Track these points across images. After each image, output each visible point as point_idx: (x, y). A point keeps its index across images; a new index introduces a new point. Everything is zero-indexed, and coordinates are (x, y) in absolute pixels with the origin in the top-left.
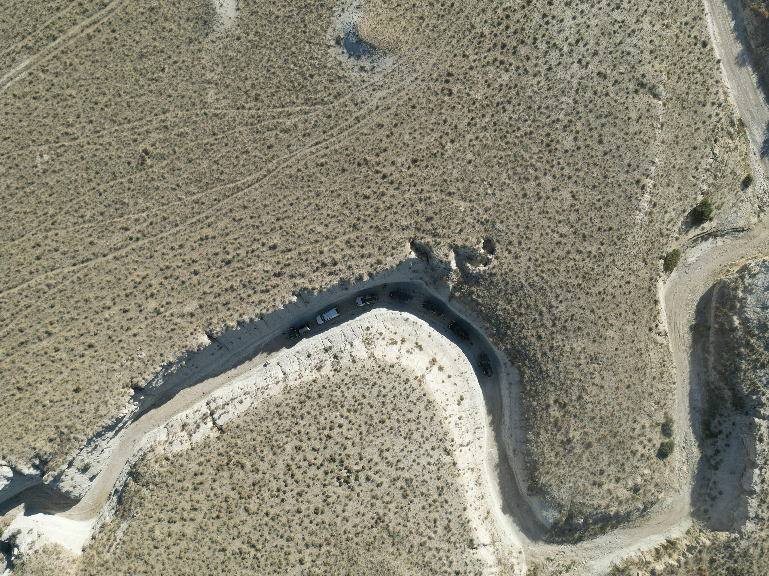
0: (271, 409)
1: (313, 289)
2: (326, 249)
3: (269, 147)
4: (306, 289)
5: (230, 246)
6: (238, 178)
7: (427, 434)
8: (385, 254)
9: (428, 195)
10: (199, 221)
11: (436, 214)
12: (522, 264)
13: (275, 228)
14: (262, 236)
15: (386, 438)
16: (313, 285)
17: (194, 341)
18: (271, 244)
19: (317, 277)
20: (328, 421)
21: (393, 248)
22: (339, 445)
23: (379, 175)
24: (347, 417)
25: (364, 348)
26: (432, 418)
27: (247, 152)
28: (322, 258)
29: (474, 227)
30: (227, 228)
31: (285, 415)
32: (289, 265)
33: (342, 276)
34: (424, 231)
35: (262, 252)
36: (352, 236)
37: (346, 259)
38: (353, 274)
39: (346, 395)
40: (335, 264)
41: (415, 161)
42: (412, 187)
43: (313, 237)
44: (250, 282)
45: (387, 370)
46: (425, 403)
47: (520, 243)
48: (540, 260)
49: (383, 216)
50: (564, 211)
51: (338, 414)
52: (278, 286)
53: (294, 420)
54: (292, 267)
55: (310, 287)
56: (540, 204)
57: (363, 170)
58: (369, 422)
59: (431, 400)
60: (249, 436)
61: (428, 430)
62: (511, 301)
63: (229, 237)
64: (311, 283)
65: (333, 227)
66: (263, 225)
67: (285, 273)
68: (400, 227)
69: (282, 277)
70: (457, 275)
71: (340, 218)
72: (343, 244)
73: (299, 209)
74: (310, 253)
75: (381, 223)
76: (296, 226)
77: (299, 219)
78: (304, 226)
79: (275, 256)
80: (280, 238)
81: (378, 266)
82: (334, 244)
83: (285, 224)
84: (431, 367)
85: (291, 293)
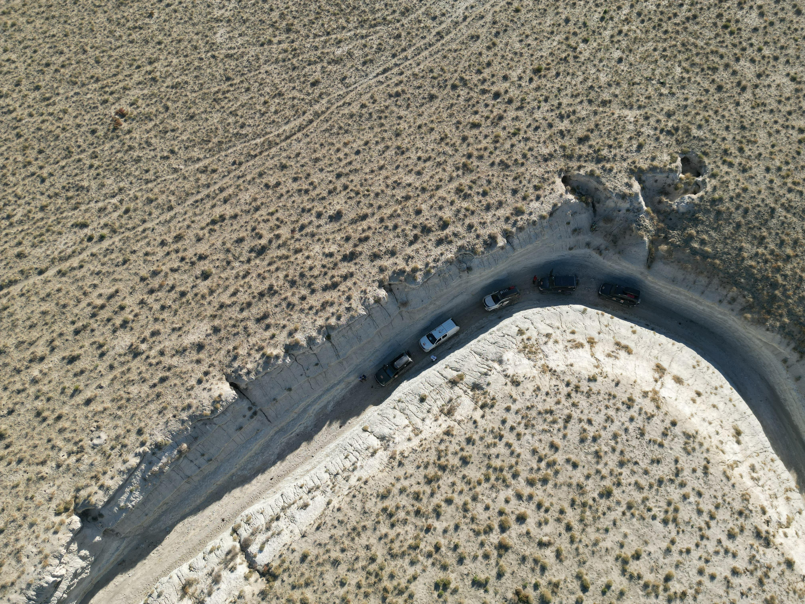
0: (369, 505)
1: (415, 270)
2: (424, 207)
3: (314, 84)
4: (402, 272)
5: (262, 225)
6: (268, 130)
7: (707, 506)
8: (524, 198)
9: (571, 109)
10: (208, 196)
11: (592, 131)
12: (759, 178)
13: (335, 189)
14: (316, 203)
15: (624, 529)
16: (412, 265)
17: (205, 394)
18: (331, 213)
19: (417, 251)
20: (493, 512)
21: (536, 188)
22: (530, 564)
23: (487, 95)
24: (530, 497)
25: (525, 361)
26: (706, 468)
27: (280, 94)
28: (421, 220)
29: (658, 139)
30: (255, 200)
31: (401, 515)
32: (367, 239)
33: (460, 243)
34: (580, 156)
35: (319, 226)
36: (466, 181)
37: (461, 216)
38: (478, 236)
39: (518, 450)
40: (444, 225)
41: (537, 71)
42: (543, 104)
43: (400, 193)
44: (302, 275)
45: (585, 389)
46: (682, 440)
47: (741, 150)
48: (785, 168)
49: (507, 146)
50: (788, 99)
51: (510, 493)
52: (352, 275)
53: (421, 522)
54: (371, 243)
55: (408, 269)
56: (748, 95)
57: (461, 93)
58: (579, 500)
59: (691, 432)
60: (330, 578)
61: (706, 496)
62: (764, 238)
63: (259, 213)
64: (410, 263)
65: (430, 174)
66: (315, 188)
67: (361, 253)
68: (539, 158)
69: (357, 260)
70: (652, 219)
71: (438, 160)
72: (452, 194)
73: (371, 157)
74: (399, 215)
75: (507, 156)
76: (370, 182)
77: (372, 171)
78: (382, 180)
79: (340, 230)
80: (346, 202)
81: (519, 218)
82: (436, 198)
83: (352, 181)
84: (660, 377)
85: (377, 284)
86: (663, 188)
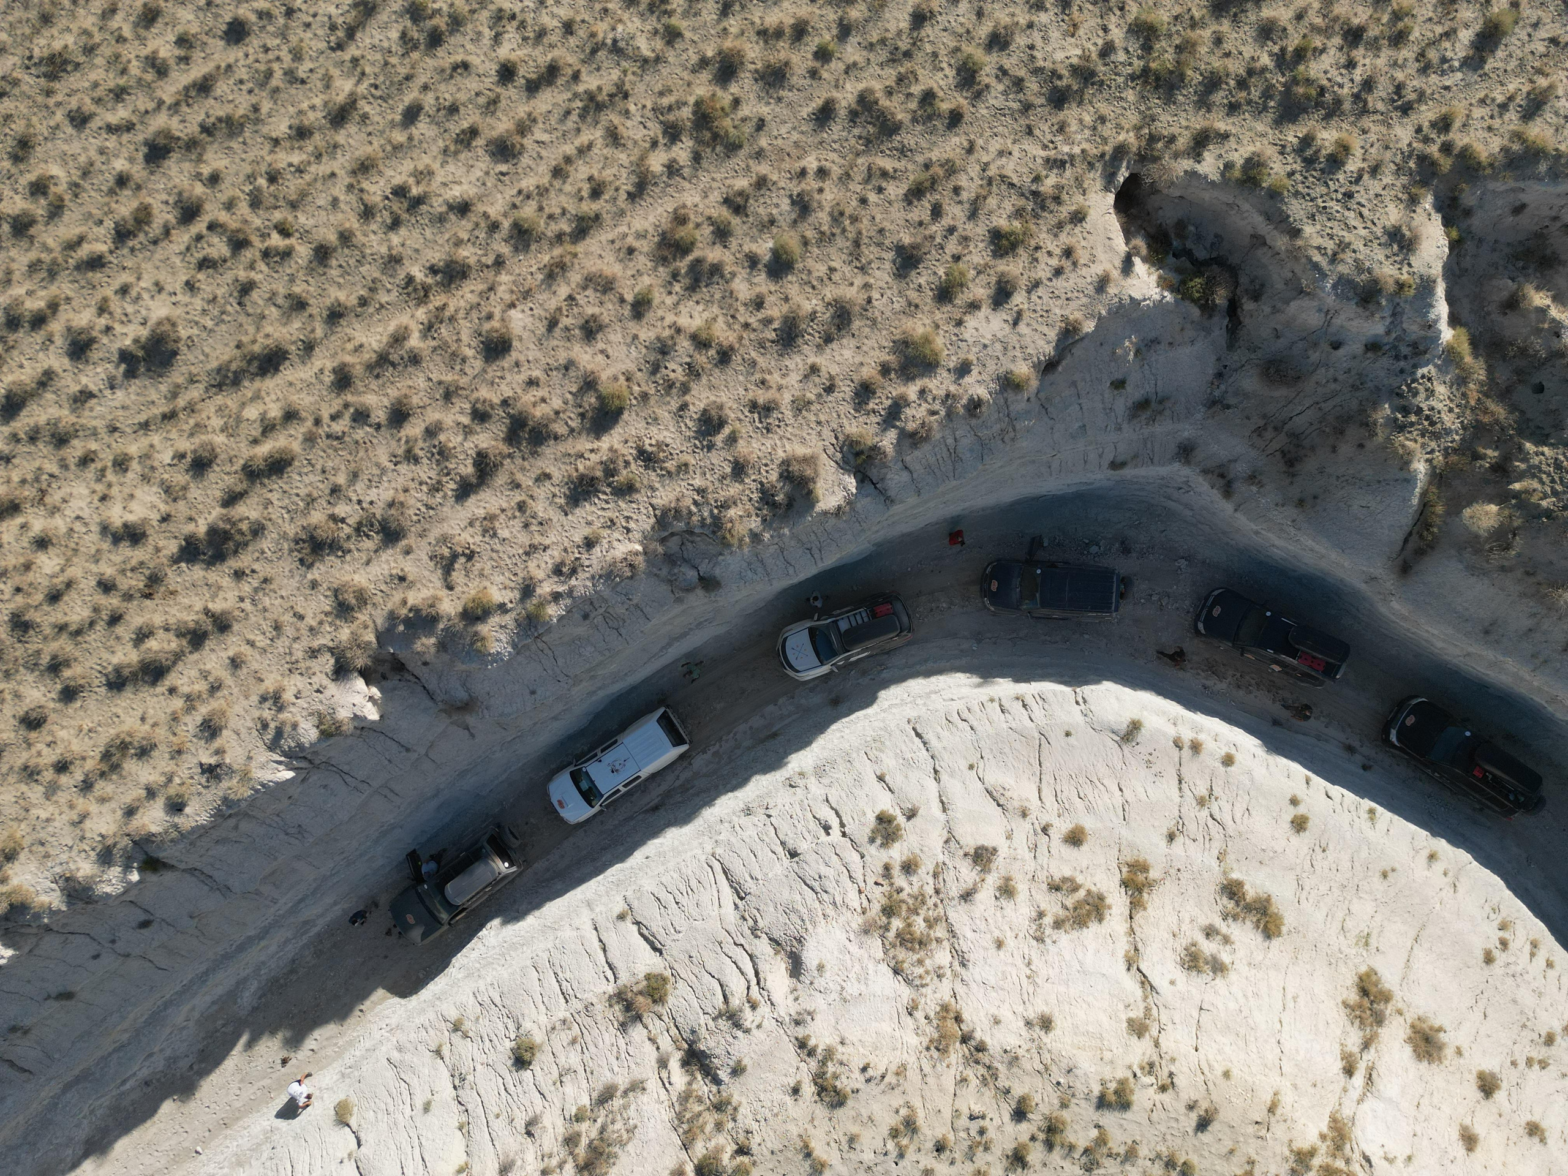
1: (475, 614)
2: (522, 321)
4: (425, 617)
8: (944, 294)
13: (143, 216)
14: (63, 287)
16: (467, 587)
18: (129, 335)
19: (488, 526)
21: (1003, 244)
25: (883, 980)
32: (278, 466)
33: (666, 495)
34: (1213, 82)
35: (84, 397)
37: (675, 370)
38: (739, 469)
43: (420, 248)
44: (22, 623)
45: (1081, 1135)
52: (222, 624)
54: (300, 482)
55: (449, 607)
64: (457, 576)
65: (553, 156)
66: (56, 210)
67: (258, 530)
68: (1033, 85)
69: (244, 560)
70: (1461, 381)
71: (590, 82)
72: (642, 261)
73: (297, 55)
74: (415, 360)
75: (890, 74)
76: (292, 185)
77: (302, 133)
78: (344, 179)
79: (169, 417)
80: (190, 286)
81: (912, 391)
82: (576, 277)
83: (214, 179)
84: (1366, 1045)
85: (328, 662)
86: (1540, 236)
